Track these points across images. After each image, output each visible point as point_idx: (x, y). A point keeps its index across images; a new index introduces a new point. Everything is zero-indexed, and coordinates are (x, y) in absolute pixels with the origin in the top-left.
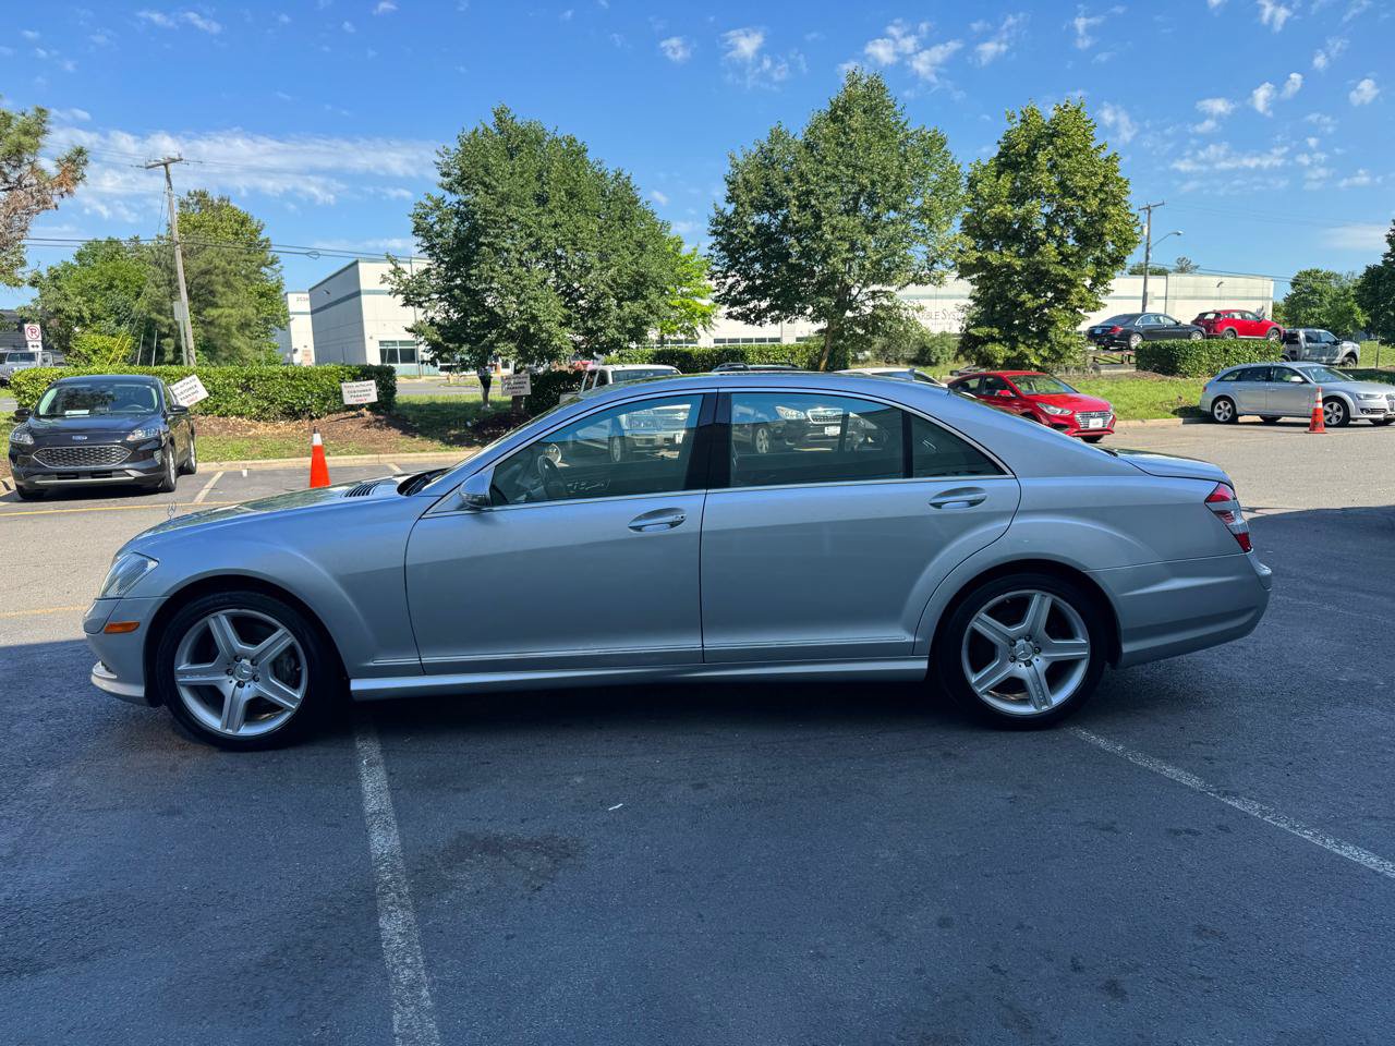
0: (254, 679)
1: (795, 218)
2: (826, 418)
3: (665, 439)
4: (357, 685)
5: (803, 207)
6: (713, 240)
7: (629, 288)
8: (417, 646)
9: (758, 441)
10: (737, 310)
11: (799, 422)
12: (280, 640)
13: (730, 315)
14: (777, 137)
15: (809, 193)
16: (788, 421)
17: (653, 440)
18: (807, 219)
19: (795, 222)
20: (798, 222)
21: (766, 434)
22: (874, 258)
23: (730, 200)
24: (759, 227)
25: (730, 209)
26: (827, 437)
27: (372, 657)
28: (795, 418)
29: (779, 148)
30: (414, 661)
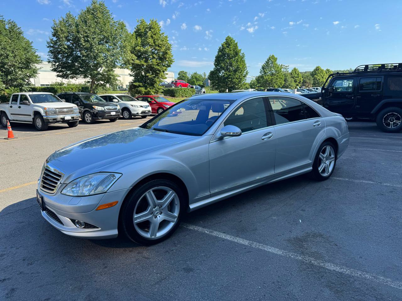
0: (161, 213)
1: (84, 44)
2: (110, 109)
3: (61, 118)
4: (192, 206)
5: (85, 41)
6: (48, 49)
7: (24, 64)
8: (209, 188)
9: (86, 118)
10: (61, 74)
11: (102, 111)
12: (171, 195)
13: (58, 76)
14: (69, 16)
15: (87, 37)
16: (99, 111)
17: (56, 119)
18: (88, 45)
19: (83, 46)
20: (84, 46)
21: (89, 115)
22: (111, 60)
23: (54, 35)
24: (68, 46)
25: (55, 39)
26: (111, 115)
27: (196, 195)
28: (100, 110)
29: (70, 20)
30: (208, 194)
